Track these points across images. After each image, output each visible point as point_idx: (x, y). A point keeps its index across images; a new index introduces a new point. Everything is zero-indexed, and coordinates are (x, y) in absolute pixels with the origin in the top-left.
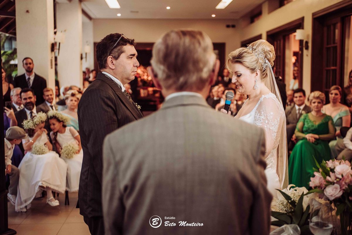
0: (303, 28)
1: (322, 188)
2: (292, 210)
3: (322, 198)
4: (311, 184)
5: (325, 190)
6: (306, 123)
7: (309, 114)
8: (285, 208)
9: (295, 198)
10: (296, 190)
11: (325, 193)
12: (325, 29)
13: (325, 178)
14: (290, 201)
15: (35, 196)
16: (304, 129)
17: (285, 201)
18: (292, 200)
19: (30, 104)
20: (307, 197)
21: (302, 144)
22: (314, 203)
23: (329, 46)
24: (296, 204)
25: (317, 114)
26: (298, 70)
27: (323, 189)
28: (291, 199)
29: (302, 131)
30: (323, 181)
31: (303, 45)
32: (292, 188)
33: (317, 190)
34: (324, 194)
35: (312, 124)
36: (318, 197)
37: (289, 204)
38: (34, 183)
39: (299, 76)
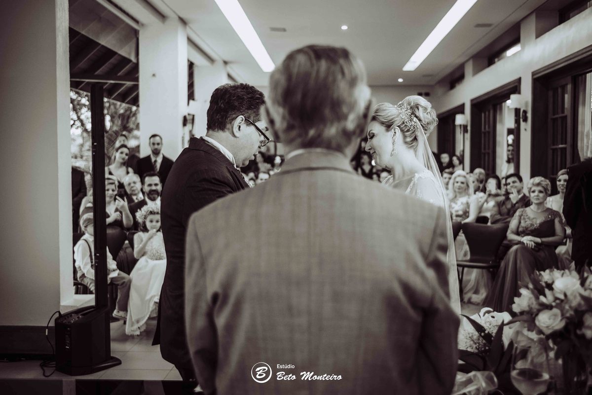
0: (519, 93)
1: (532, 315)
2: (487, 348)
3: (532, 331)
4: (516, 308)
5: (536, 318)
6: (522, 221)
7: (528, 209)
8: (475, 344)
9: (492, 329)
10: (493, 317)
11: (537, 323)
12: (551, 93)
13: (537, 298)
14: (483, 334)
15: (150, 316)
16: (520, 229)
17: (476, 334)
18: (486, 332)
19: (155, 192)
20: (510, 328)
21: (516, 251)
22: (520, 338)
23: (556, 116)
24: (492, 339)
25: (538, 209)
26: (513, 150)
27: (534, 316)
28: (485, 330)
29: (518, 233)
30: (534, 302)
31: (520, 116)
32: (486, 314)
33: (525, 317)
34: (535, 325)
35: (531, 222)
36: (526, 329)
37: (481, 339)
38: (148, 297)
39: (514, 158)
